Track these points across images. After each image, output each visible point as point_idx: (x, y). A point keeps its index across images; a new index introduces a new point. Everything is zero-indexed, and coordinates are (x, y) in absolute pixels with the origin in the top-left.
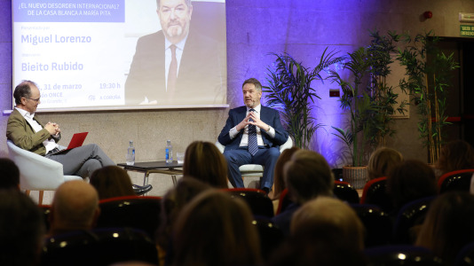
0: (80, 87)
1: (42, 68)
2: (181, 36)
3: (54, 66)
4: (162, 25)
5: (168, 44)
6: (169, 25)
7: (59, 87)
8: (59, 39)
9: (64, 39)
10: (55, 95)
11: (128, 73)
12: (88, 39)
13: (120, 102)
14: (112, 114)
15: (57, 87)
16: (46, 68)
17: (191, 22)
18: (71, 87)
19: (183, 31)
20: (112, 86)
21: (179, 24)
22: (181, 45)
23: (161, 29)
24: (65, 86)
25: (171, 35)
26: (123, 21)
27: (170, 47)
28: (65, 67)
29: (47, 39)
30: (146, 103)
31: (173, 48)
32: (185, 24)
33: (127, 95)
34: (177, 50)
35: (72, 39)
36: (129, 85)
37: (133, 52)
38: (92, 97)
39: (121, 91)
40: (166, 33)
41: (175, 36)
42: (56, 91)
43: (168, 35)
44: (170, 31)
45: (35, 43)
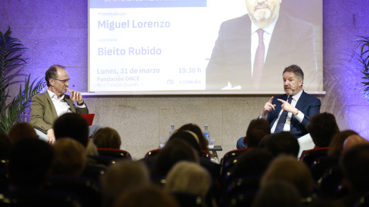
0: (158, 71)
1: (119, 52)
2: (270, 20)
3: (131, 51)
4: (248, 9)
5: (254, 28)
6: (256, 9)
7: (136, 71)
8: (136, 25)
9: (141, 25)
10: (131, 79)
11: (210, 57)
12: (168, 24)
13: (200, 87)
14: (195, 99)
15: (133, 71)
16: (123, 52)
17: (281, 4)
18: (148, 71)
19: (272, 14)
20: (192, 70)
21: (268, 7)
22: (270, 29)
23: (246, 12)
24: (142, 71)
25: (258, 19)
26: (205, 5)
27: (258, 31)
28: (143, 51)
29: (124, 25)
30: (229, 88)
31: (261, 32)
32: (275, 6)
33: (208, 80)
34: (265, 34)
35: (150, 24)
36: (209, 70)
37: (216, 36)
38: (171, 82)
39: (202, 76)
40: (253, 16)
41: (263, 20)
42: (134, 75)
43: (255, 19)
44: (257, 15)
45: (111, 28)
